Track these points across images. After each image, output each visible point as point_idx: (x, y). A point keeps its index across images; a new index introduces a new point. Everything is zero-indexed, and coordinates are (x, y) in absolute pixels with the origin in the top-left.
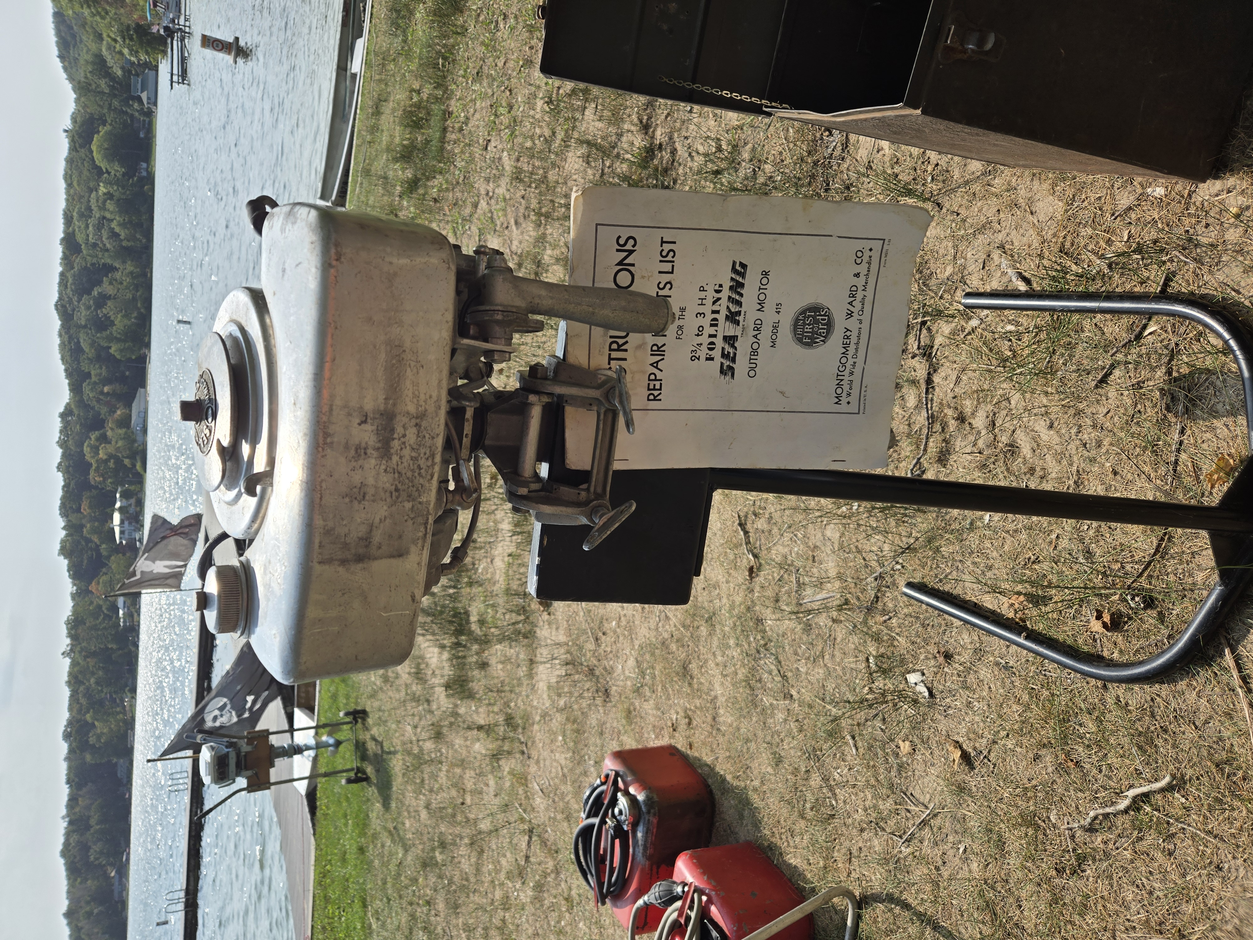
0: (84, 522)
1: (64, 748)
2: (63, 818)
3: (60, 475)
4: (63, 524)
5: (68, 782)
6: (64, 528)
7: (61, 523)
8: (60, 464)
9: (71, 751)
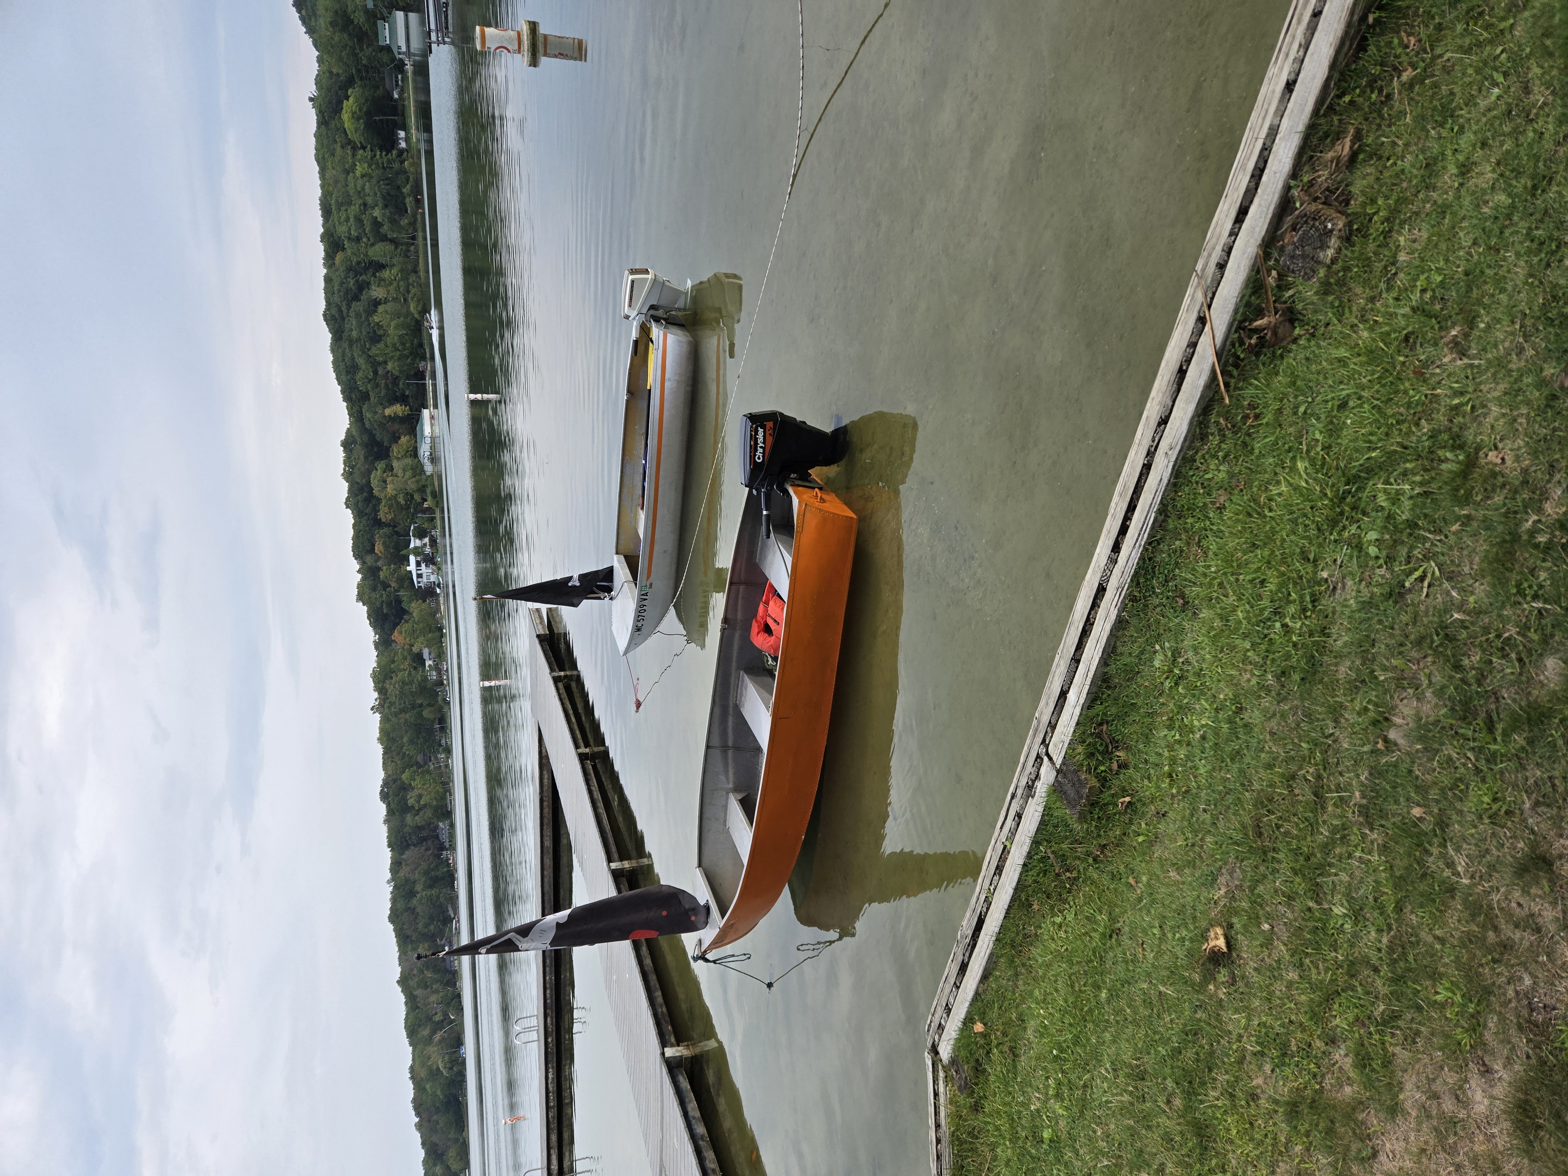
0: (379, 564)
1: (382, 809)
2: (388, 882)
3: (349, 511)
4: (358, 567)
5: (389, 846)
6: (359, 572)
7: (356, 565)
8: (348, 499)
9: (390, 812)
